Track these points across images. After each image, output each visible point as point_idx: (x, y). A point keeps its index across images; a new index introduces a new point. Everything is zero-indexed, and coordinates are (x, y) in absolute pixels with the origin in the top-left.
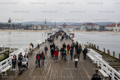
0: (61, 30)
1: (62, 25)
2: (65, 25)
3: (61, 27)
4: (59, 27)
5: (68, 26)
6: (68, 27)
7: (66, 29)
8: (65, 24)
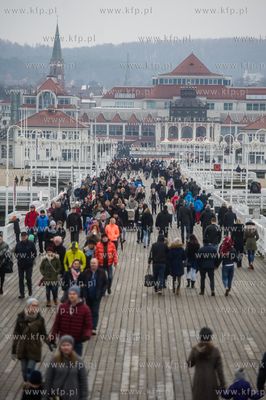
0: (138, 152)
1: (161, 89)
2: (190, 80)
3: (138, 108)
4: (108, 107)
5: (239, 96)
6: (240, 109)
7: (212, 143)
8: (192, 64)
